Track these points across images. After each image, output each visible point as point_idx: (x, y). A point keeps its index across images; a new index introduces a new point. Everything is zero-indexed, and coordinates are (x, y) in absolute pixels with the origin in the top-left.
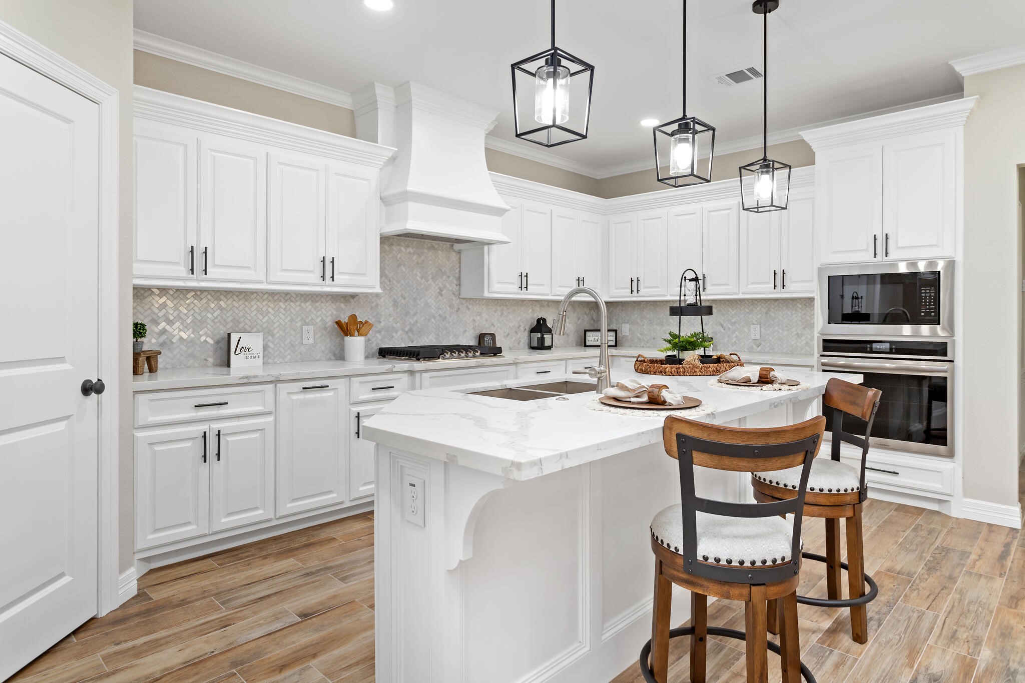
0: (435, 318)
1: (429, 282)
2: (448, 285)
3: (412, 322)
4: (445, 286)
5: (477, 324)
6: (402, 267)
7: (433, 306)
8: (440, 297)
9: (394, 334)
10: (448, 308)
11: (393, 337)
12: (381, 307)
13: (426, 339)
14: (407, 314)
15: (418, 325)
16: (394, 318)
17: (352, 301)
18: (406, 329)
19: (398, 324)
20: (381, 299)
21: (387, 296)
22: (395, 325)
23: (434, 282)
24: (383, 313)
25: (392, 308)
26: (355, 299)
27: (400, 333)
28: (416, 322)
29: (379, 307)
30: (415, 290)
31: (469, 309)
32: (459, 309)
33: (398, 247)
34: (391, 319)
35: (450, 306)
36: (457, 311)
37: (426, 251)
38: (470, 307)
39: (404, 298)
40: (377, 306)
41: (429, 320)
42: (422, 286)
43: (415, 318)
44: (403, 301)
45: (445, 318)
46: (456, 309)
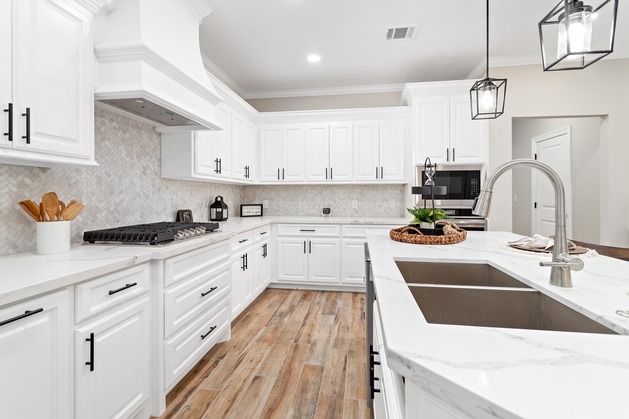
0: (139, 196)
1: (134, 161)
2: (150, 165)
3: (118, 201)
4: (148, 166)
5: (174, 202)
6: (107, 142)
7: (138, 185)
8: (144, 176)
9: (98, 215)
10: (151, 188)
11: (96, 218)
12: (82, 184)
13: (131, 217)
14: (112, 193)
15: (124, 203)
16: (98, 197)
17: (42, 175)
18: (112, 209)
19: (103, 204)
20: (82, 174)
21: (89, 171)
22: (98, 205)
23: (139, 161)
24: (85, 191)
25: (95, 186)
26: (47, 173)
27: (105, 213)
28: (122, 201)
29: (80, 184)
30: (120, 167)
31: (168, 189)
32: (160, 188)
33: (102, 119)
34: (94, 198)
35: (153, 185)
36: (159, 190)
37: (130, 128)
38: (169, 186)
39: (109, 176)
40: (76, 183)
41: (134, 199)
42: (127, 164)
43: (121, 197)
44: (107, 178)
45: (149, 196)
46: (157, 188)
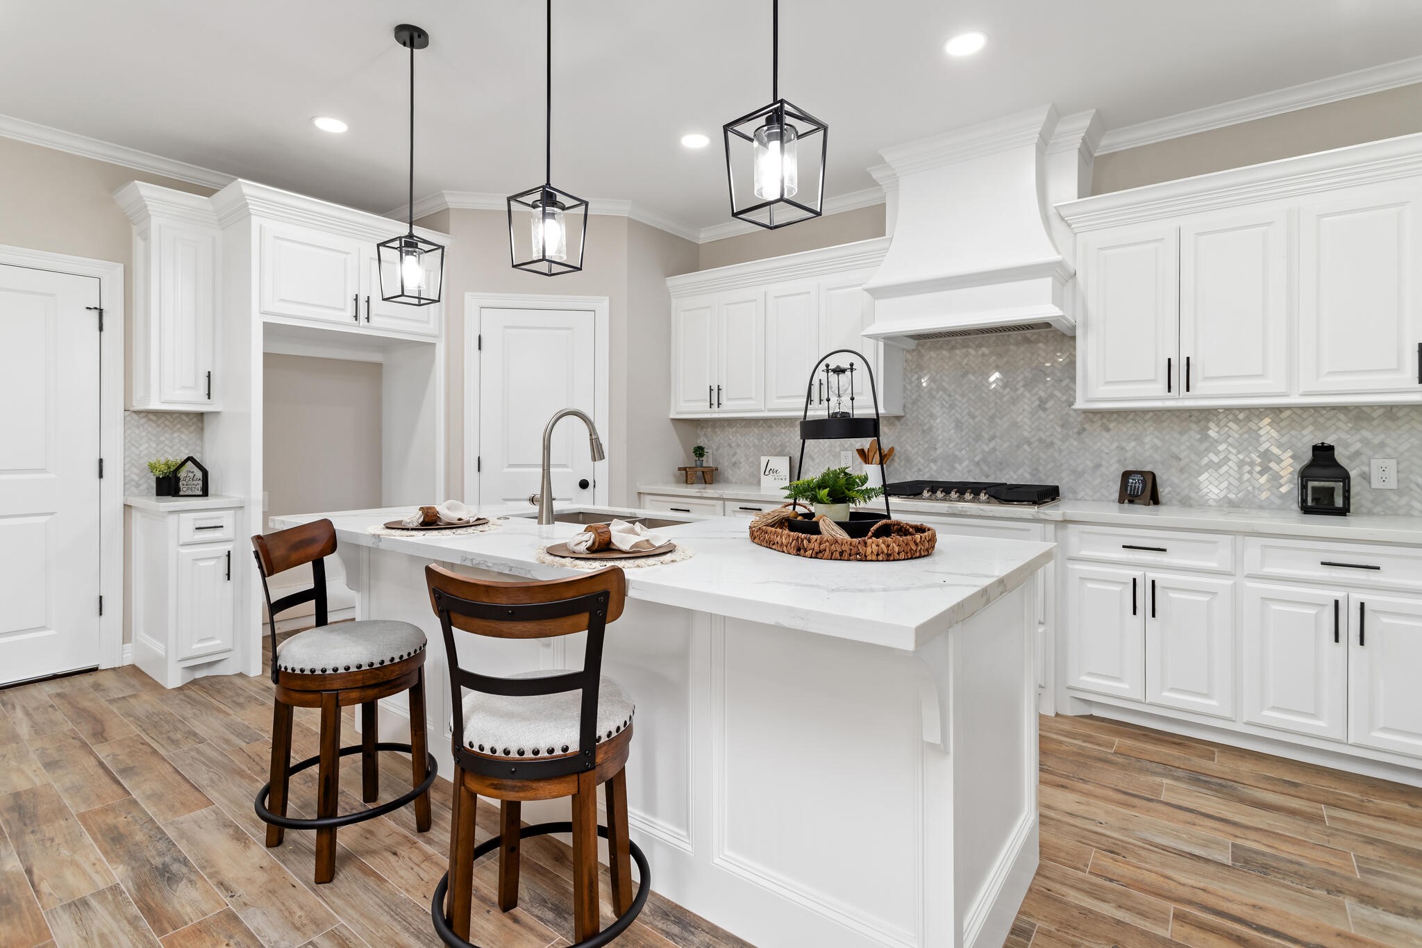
0: (1029, 444)
1: (1019, 392)
2: (1057, 393)
3: (986, 449)
4: (1052, 396)
5: (1129, 455)
6: (971, 377)
7: (1026, 427)
8: (1041, 413)
9: (957, 465)
10: (1059, 429)
11: (954, 468)
12: (937, 430)
13: (1011, 473)
14: (978, 438)
15: (998, 453)
16: (957, 444)
17: (897, 423)
18: (977, 459)
19: (964, 452)
20: (936, 419)
21: (945, 415)
22: (957, 453)
23: (1030, 391)
24: (940, 437)
25: (953, 431)
26: (902, 421)
27: (966, 463)
28: (994, 449)
29: (935, 430)
30: (993, 405)
31: (1108, 430)
32: (1084, 429)
33: (964, 350)
34: (952, 445)
35: (1062, 426)
36: (1079, 433)
37: (1012, 347)
38: (1111, 426)
39: (973, 417)
40: (930, 429)
41: (1018, 447)
42: (1005, 399)
43: (992, 445)
44: (971, 421)
45: (1052, 444)
46: (1076, 430)
